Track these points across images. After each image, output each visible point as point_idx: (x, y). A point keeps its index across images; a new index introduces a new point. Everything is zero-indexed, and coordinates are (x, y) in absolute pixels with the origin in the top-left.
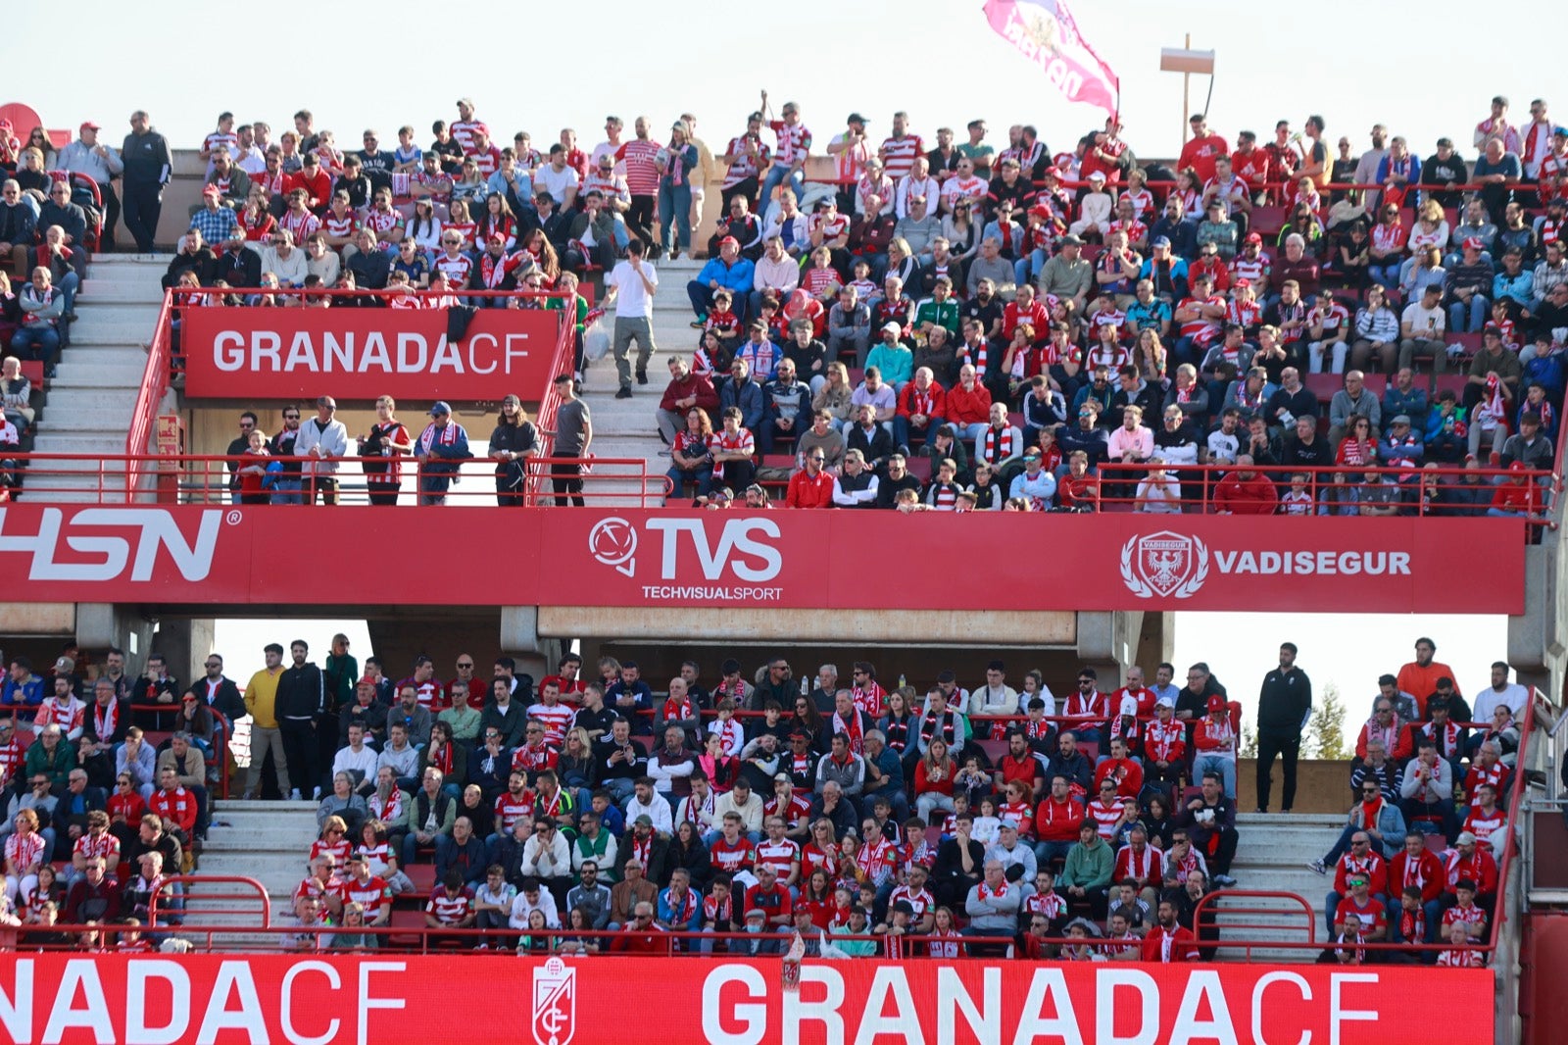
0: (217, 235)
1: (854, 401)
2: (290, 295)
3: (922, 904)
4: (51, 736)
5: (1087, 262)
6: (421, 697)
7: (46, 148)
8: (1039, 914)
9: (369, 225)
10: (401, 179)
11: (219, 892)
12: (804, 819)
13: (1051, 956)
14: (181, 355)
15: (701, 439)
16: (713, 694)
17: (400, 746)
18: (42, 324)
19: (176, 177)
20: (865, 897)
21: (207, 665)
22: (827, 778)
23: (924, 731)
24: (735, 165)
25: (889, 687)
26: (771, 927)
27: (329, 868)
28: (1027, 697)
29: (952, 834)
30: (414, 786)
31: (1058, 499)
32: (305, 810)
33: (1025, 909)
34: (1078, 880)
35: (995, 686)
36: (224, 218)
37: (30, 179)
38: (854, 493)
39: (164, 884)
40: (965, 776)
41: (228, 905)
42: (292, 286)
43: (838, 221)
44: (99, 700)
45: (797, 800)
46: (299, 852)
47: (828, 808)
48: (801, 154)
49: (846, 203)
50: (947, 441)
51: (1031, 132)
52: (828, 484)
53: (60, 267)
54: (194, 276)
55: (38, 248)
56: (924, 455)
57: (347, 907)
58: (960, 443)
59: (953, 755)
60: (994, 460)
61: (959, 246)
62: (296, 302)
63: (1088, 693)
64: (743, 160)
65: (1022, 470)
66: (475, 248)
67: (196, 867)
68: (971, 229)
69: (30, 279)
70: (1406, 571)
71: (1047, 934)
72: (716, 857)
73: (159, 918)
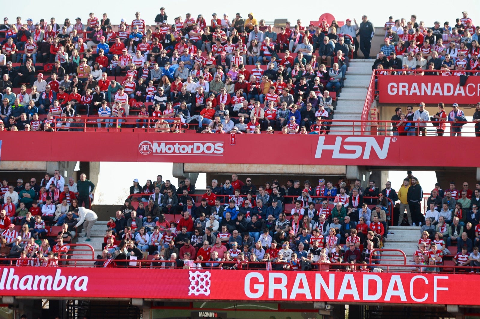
0: (389, 53)
2: (411, 72)
4: (339, 206)
6: (453, 195)
7: (337, 27)
9: (435, 50)
10: (445, 36)
11: (391, 254)
14: (378, 90)
17: (446, 210)
18: (336, 81)
19: (376, 35)
21: (386, 185)
27: (424, 247)
30: (450, 222)
32: (417, 229)
36: (391, 48)
37: (332, 36)
39: (374, 251)
41: (393, 258)
42: (412, 69)
44: (354, 195)
46: (415, 242)
53: (341, 63)
54: (382, 66)
55: (334, 57)
57: (430, 259)
62: (413, 74)
66: (468, 57)
67: (384, 246)
69: (332, 67)
73: (373, 262)
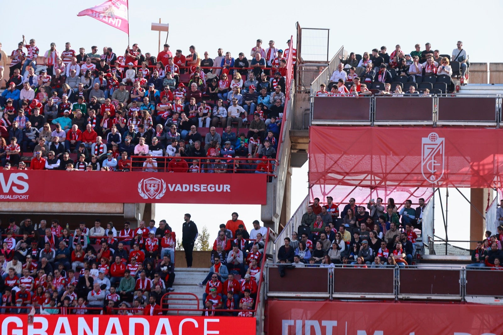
1: (52, 135)
3: (73, 297)
5: (127, 91)
8: (111, 300)
12: (35, 270)
13: (114, 313)
15: (3, 147)
16: (6, 230)
20: (55, 295)
22: (43, 256)
23: (74, 241)
24: (14, 59)
25: (63, 227)
26: (24, 304)
28: (108, 231)
29: (83, 275)
31: (118, 167)
33: (107, 299)
34: (124, 289)
35: (98, 227)
38: (52, 165)
40: (88, 256)
43: (47, 77)
45: (33, 264)
47: (43, 266)
48: (36, 56)
49: (50, 72)
50: (82, 149)
51: (110, 50)
52: (44, 162)
56: (75, 153)
58: (86, 149)
59: (84, 249)
60: (97, 155)
61: (87, 85)
63: (127, 230)
64: (17, 58)
65: (106, 158)
68: (91, 80)
70: (229, 191)
71: (114, 307)
72: (6, 282)
